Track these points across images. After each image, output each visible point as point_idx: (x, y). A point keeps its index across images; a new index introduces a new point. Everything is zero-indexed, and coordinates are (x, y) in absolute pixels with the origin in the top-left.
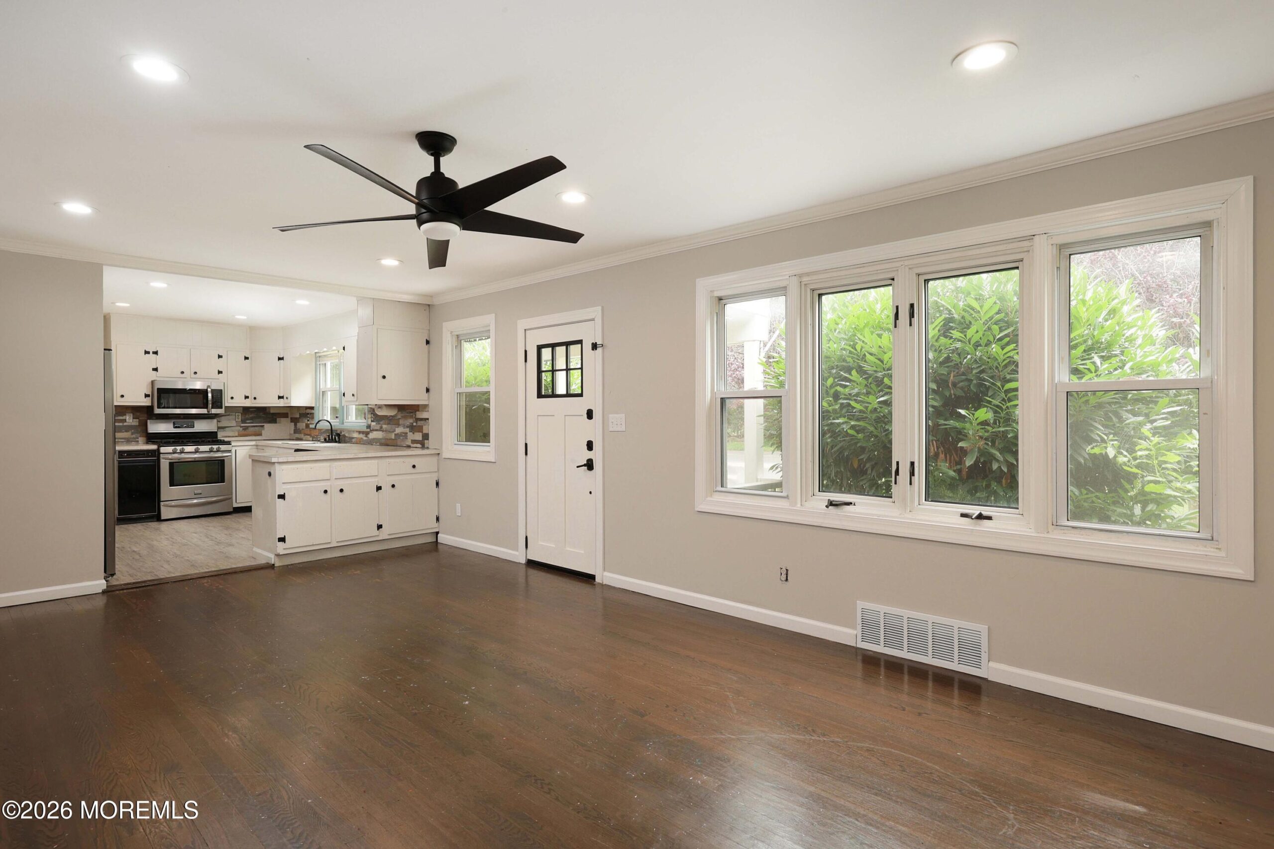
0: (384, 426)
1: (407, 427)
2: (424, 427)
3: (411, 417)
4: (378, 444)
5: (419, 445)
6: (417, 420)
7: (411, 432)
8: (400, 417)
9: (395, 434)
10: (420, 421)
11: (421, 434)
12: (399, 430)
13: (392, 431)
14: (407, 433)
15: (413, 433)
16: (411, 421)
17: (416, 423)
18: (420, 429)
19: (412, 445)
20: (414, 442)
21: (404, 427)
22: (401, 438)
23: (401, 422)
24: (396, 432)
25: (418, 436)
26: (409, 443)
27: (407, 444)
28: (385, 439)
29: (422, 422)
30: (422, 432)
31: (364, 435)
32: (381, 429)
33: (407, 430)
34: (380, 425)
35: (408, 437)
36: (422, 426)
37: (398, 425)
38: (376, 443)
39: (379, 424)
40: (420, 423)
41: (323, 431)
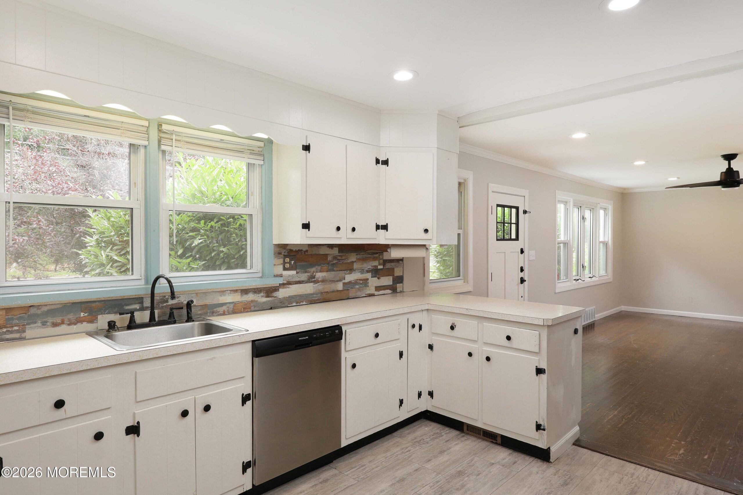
0: (319, 275)
1: (368, 272)
2: (396, 270)
3: (375, 259)
4: (304, 303)
5: (389, 291)
6: (385, 262)
7: (376, 277)
8: (354, 260)
9: (344, 284)
10: (389, 262)
11: (391, 278)
12: (350, 278)
13: (338, 279)
14: (368, 279)
15: (379, 278)
16: (376, 263)
17: (384, 265)
18: (390, 272)
19: (377, 293)
20: (378, 288)
21: (362, 271)
22: (357, 286)
23: (355, 266)
24: (346, 281)
25: (387, 281)
26: (372, 291)
27: (368, 292)
28: (322, 293)
29: (392, 264)
30: (394, 275)
31: (262, 294)
32: (312, 279)
33: (369, 275)
34: (309, 274)
35: (370, 284)
36: (394, 269)
37: (351, 270)
38: (297, 303)
39: (306, 272)
40: (388, 266)
41: (45, 309)
